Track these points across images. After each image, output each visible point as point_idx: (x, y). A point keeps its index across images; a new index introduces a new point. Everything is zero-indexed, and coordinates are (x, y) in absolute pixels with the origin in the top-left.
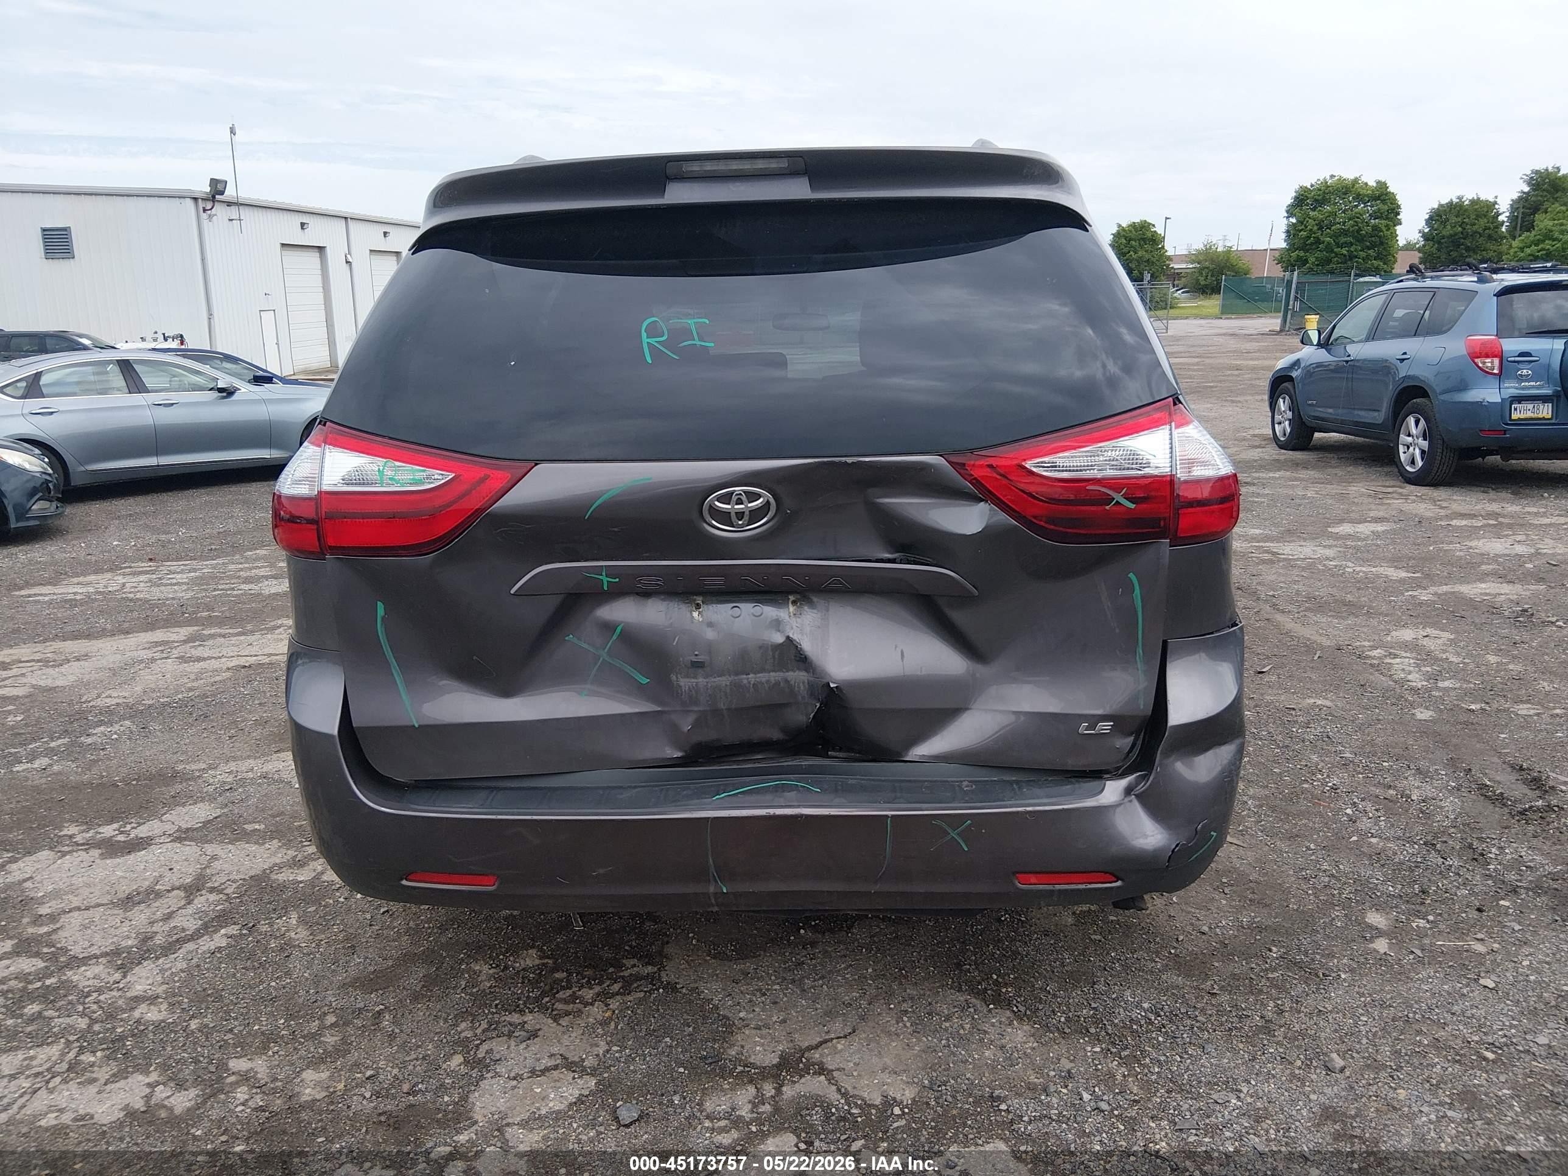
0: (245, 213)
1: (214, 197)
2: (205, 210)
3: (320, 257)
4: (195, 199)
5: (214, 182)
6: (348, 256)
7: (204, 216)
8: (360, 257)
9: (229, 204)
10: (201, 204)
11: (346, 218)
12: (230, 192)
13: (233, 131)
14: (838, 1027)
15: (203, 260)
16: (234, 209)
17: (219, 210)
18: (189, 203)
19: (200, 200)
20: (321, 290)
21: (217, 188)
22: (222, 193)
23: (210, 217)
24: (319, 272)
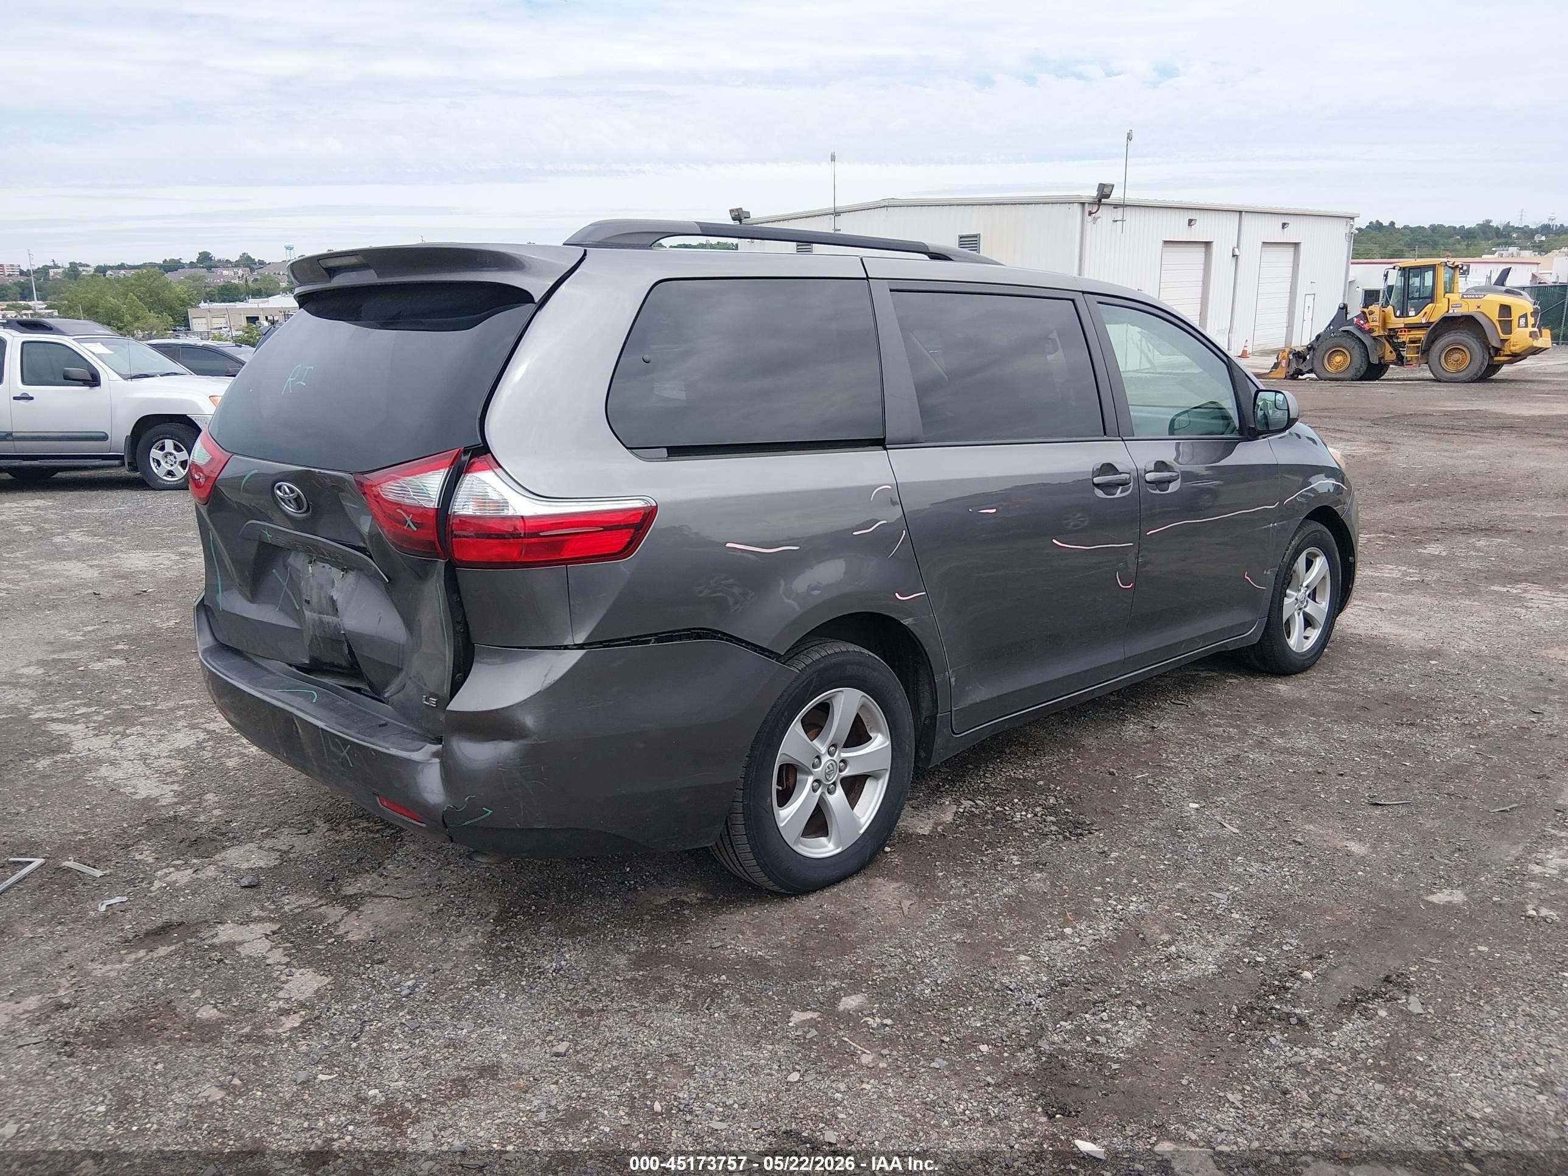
0: (1129, 214)
1: (1100, 201)
2: (1090, 213)
3: (1206, 255)
4: (1083, 204)
5: (1102, 187)
6: (1236, 250)
7: (1090, 218)
8: (1250, 250)
9: (1116, 206)
10: (1087, 208)
11: (1241, 212)
12: (1116, 196)
13: (1129, 138)
15: (1081, 260)
16: (1120, 210)
17: (1105, 215)
18: (1077, 208)
19: (1086, 205)
20: (1201, 284)
21: (1104, 192)
22: (1108, 196)
23: (1095, 219)
24: (1202, 267)
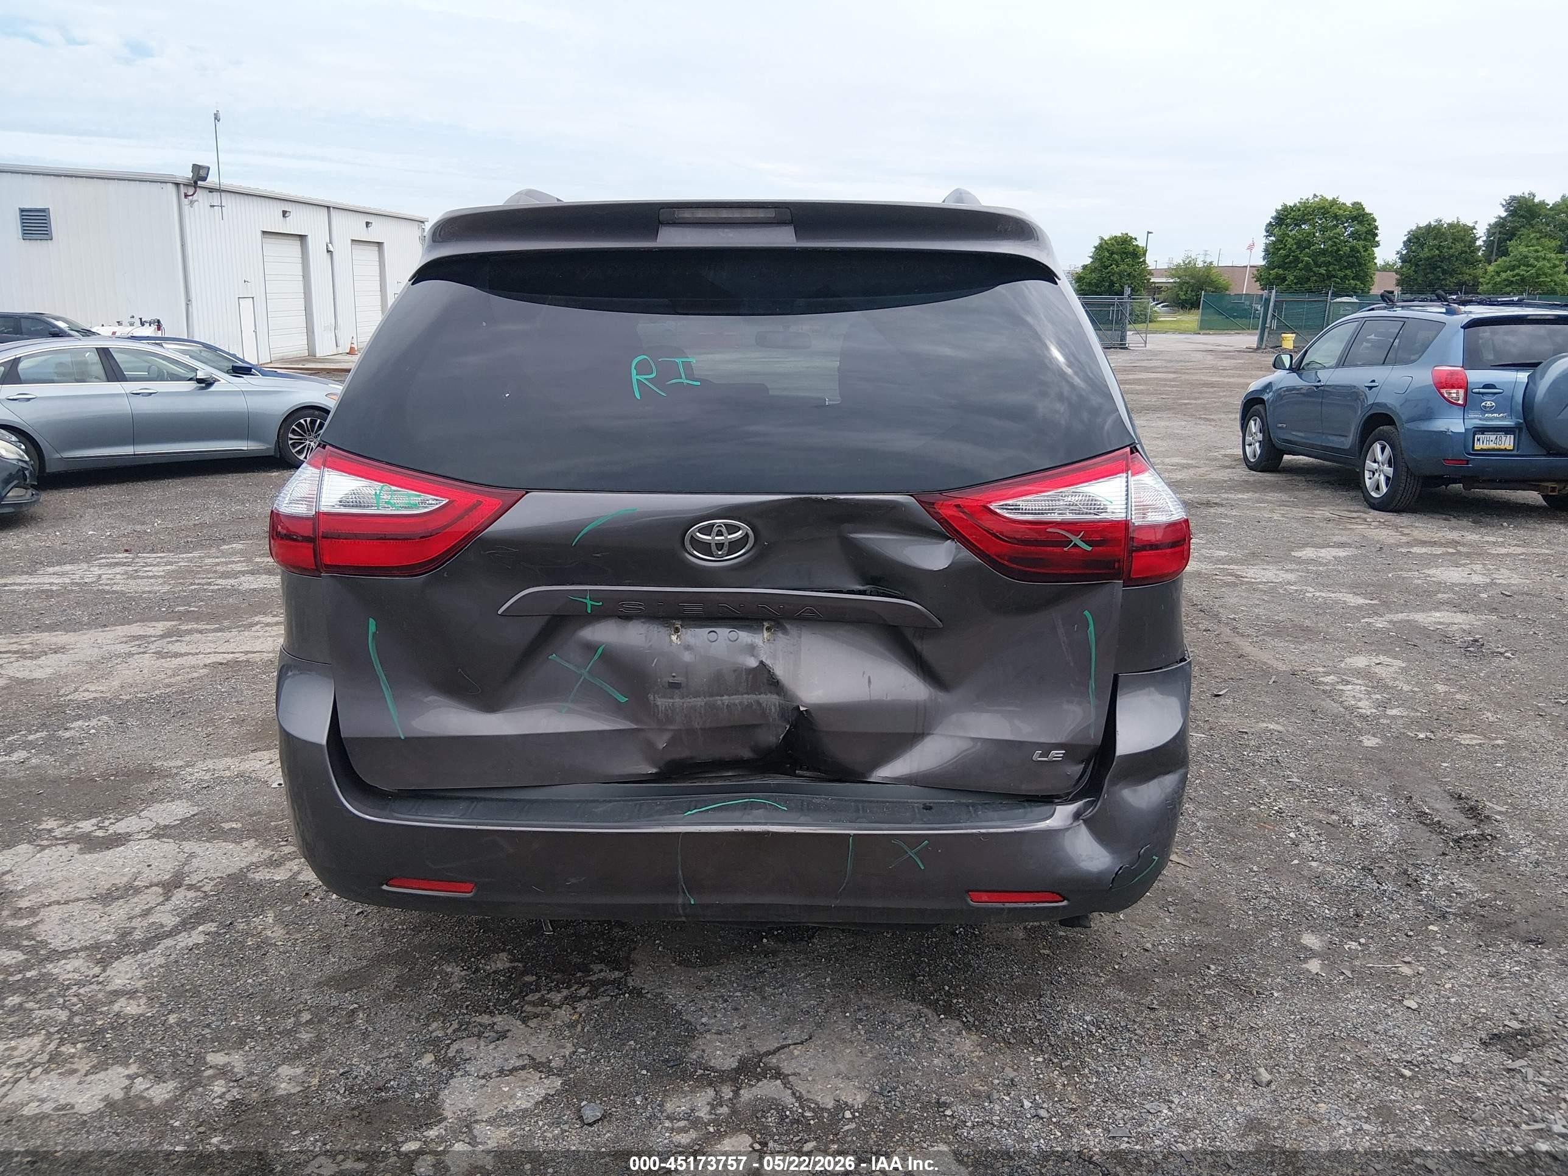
0: (227, 200)
1: (196, 183)
2: (186, 196)
3: (302, 249)
4: (177, 185)
5: (196, 168)
6: (330, 245)
7: (186, 201)
8: (342, 247)
9: (211, 190)
10: (183, 189)
11: (328, 207)
12: (212, 180)
13: (217, 118)
14: (795, 1033)
15: (183, 245)
16: (216, 195)
17: (202, 198)
18: (171, 188)
19: (182, 186)
20: (301, 278)
21: (199, 174)
22: (204, 179)
23: (192, 203)
24: (300, 261)
